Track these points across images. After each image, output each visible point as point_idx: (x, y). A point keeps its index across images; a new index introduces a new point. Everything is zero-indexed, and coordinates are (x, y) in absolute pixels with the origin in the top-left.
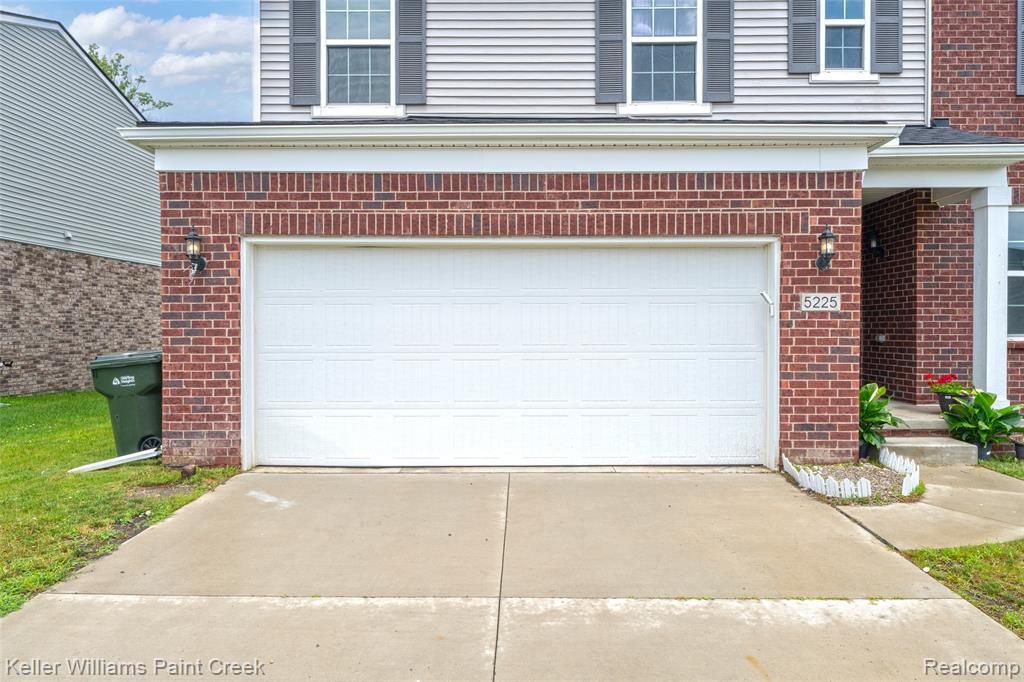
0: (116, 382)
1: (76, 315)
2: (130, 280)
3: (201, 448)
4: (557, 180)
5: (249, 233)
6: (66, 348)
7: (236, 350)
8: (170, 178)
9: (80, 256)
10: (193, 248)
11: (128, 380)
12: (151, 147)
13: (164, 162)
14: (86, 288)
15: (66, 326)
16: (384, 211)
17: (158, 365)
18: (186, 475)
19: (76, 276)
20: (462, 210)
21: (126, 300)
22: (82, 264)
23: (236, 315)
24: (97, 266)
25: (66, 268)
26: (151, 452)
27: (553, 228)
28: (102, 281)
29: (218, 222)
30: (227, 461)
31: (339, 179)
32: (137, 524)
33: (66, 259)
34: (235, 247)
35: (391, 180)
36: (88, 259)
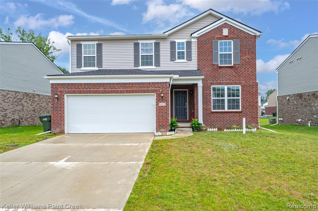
0: (44, 119)
1: (36, 108)
2: (49, 100)
3: (58, 130)
4: (118, 84)
5: (66, 93)
6: (34, 116)
7: (64, 113)
8: (52, 84)
9: (37, 95)
10: (56, 96)
11: (46, 119)
12: (50, 79)
13: (51, 82)
14: (38, 102)
15: (34, 111)
16: (88, 90)
17: (51, 116)
18: (55, 134)
19: (36, 99)
20: (102, 89)
21: (47, 105)
22: (38, 96)
23: (64, 107)
24: (41, 97)
25: (34, 97)
26: (50, 131)
27: (117, 92)
28: (42, 100)
29: (61, 92)
30: (62, 132)
31: (81, 84)
32: (46, 139)
33: (34, 96)
34: (63, 96)
35: (90, 84)
36: (39, 95)
